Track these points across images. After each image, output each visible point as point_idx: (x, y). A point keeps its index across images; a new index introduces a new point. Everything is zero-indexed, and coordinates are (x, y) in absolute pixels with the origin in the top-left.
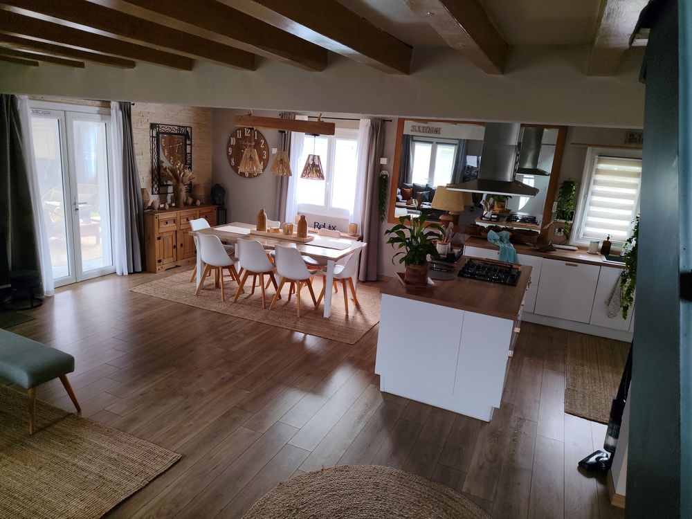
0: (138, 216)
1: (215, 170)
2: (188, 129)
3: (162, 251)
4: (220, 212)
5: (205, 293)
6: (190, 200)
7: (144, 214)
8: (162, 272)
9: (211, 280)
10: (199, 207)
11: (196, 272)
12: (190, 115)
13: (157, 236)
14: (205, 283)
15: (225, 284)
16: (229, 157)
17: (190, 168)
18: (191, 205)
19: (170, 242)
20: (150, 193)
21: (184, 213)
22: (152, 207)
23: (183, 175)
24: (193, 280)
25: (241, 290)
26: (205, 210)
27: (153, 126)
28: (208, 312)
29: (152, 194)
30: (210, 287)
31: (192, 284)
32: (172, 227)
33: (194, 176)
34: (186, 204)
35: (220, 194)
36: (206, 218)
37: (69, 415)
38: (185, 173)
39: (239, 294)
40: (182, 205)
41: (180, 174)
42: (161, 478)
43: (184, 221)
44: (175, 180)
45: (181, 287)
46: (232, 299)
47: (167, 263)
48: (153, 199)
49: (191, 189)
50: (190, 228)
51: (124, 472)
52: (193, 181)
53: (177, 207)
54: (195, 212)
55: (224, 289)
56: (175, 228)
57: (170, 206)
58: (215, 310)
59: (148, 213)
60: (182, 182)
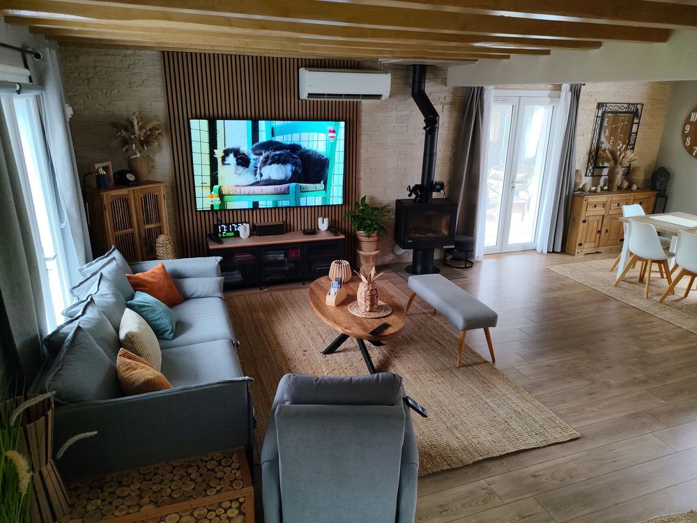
0: (567, 198)
1: (663, 151)
2: (639, 107)
3: (584, 235)
4: (659, 199)
5: (626, 285)
6: (626, 184)
7: (574, 195)
8: (581, 256)
9: (635, 272)
10: (635, 192)
11: (618, 261)
12: (645, 91)
13: (582, 218)
14: (627, 275)
15: (651, 281)
16: (685, 136)
17: (633, 149)
18: (626, 189)
19: (594, 226)
20: (583, 174)
21: (615, 197)
22: (582, 190)
23: (623, 158)
24: (613, 269)
25: (671, 291)
26: (641, 195)
27: (600, 105)
28: (626, 306)
29: (586, 176)
30: (632, 280)
31: (612, 273)
32: (600, 211)
33: (636, 158)
34: (620, 188)
35: (662, 179)
36: (641, 204)
37: (486, 362)
38: (625, 155)
39: (667, 294)
40: (615, 190)
41: (620, 155)
42: (559, 446)
43: (614, 206)
44: (612, 162)
45: (599, 274)
46: (658, 298)
47: (588, 247)
48: (586, 181)
49: (629, 173)
50: (621, 214)
51: (526, 426)
52: (633, 163)
53: (609, 190)
54: (628, 197)
55: (649, 285)
56: (603, 213)
57: (602, 189)
58: (634, 306)
59: (577, 195)
60: (621, 164)
